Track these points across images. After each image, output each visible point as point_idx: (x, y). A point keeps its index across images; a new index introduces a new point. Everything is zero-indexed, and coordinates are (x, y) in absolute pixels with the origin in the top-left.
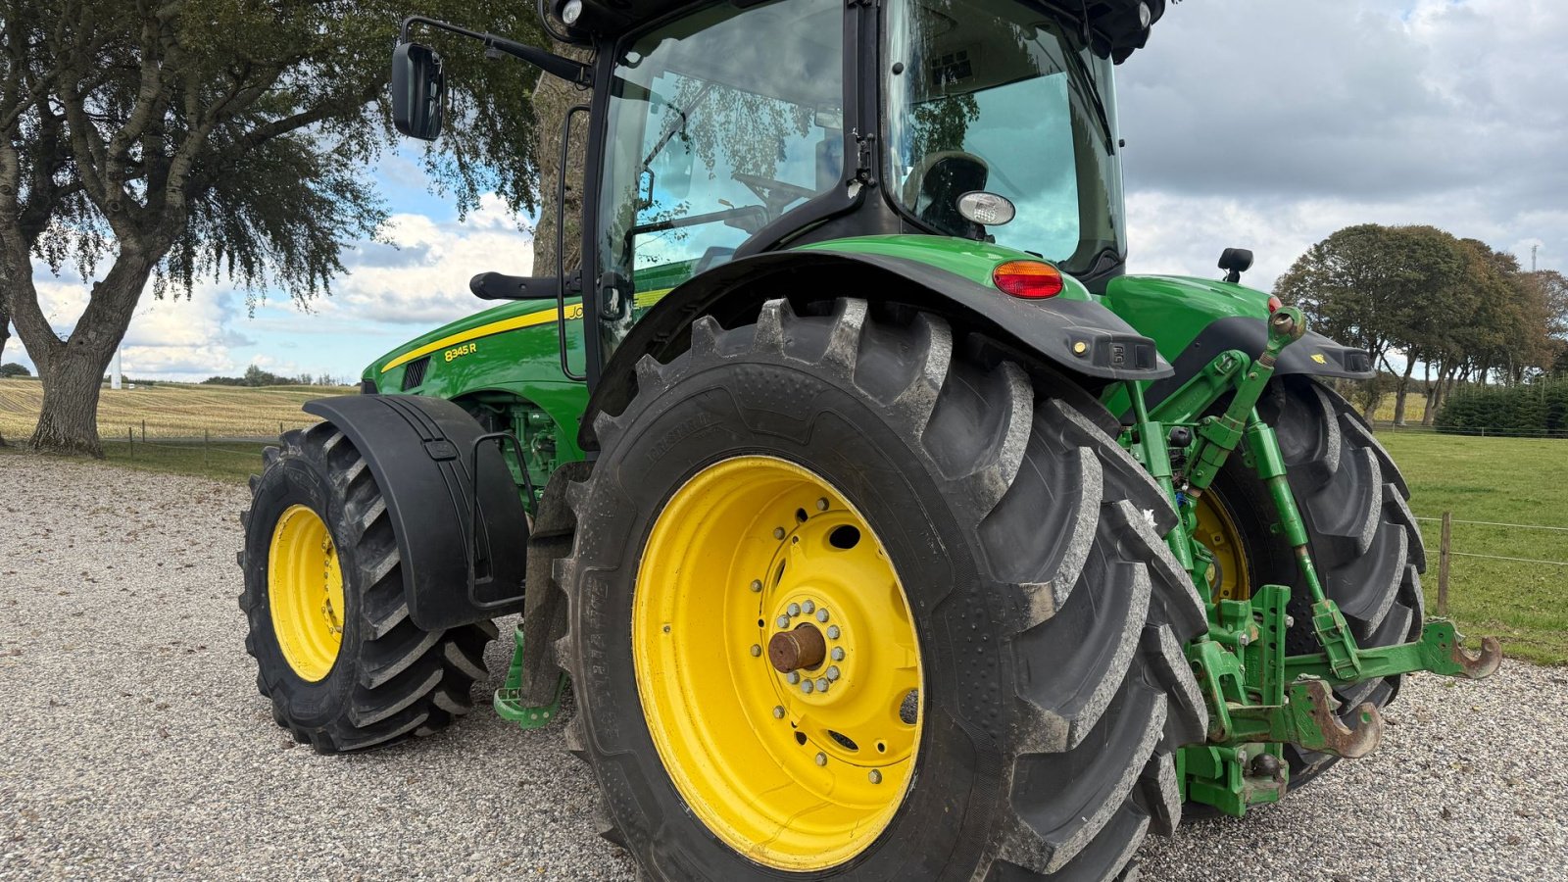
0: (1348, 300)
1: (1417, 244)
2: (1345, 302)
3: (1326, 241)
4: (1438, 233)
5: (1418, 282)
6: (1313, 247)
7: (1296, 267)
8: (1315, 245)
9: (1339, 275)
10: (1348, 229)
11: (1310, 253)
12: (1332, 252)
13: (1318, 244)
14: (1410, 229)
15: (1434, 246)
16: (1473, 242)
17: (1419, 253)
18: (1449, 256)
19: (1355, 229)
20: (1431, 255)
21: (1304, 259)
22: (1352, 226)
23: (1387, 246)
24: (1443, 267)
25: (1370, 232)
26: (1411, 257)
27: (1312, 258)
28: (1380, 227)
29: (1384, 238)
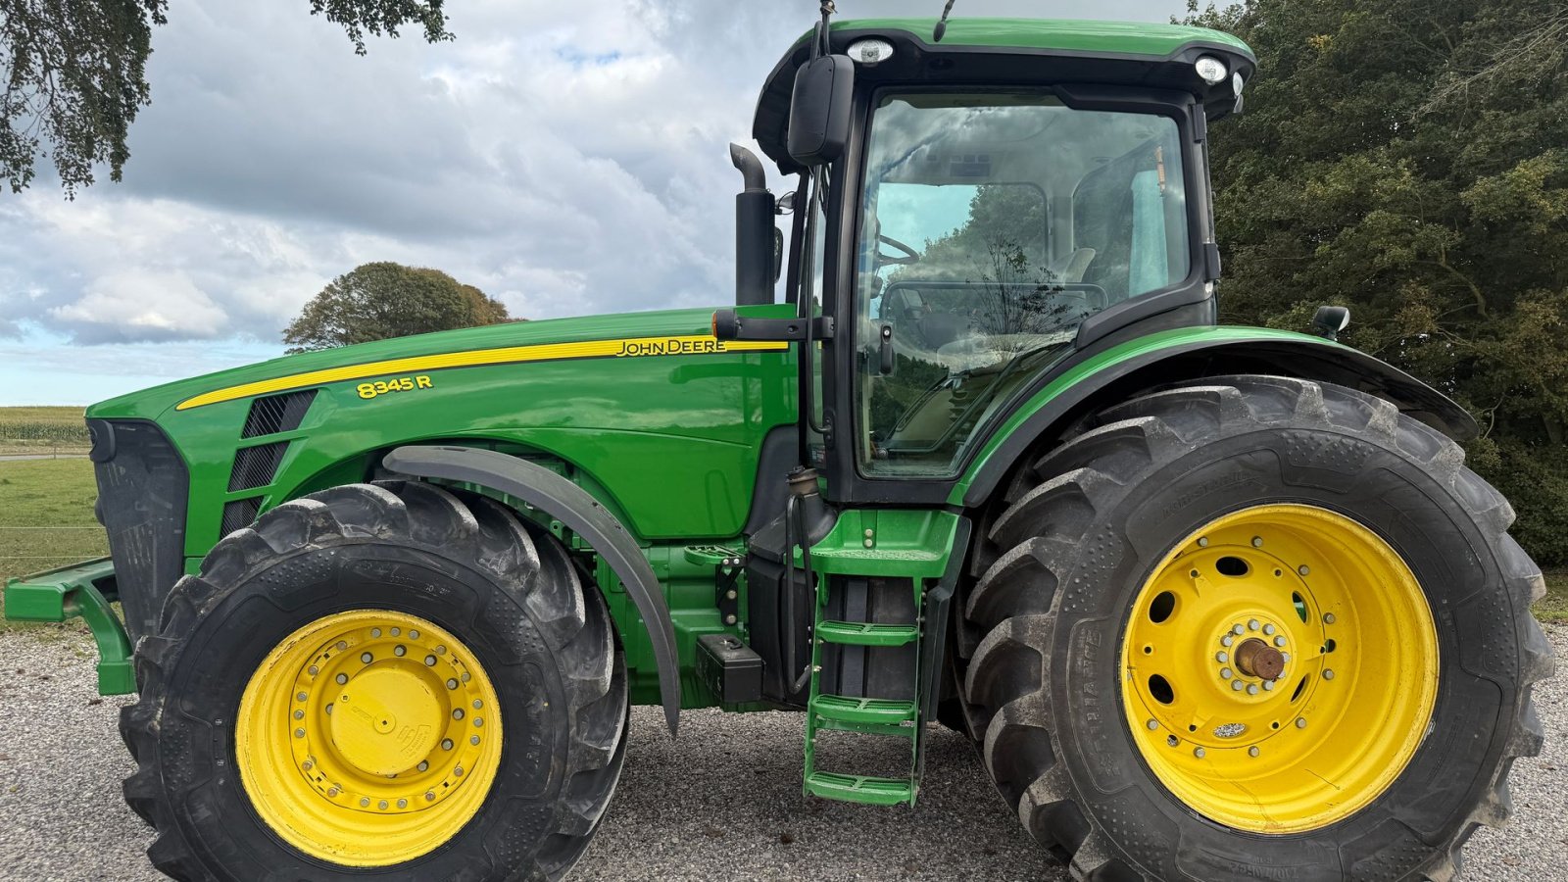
0: (375, 332)
1: (433, 286)
2: (372, 333)
3: (352, 273)
4: (445, 277)
5: (434, 319)
6: (339, 278)
7: (323, 296)
8: (342, 277)
9: (365, 307)
10: (371, 265)
11: (336, 284)
12: (357, 285)
13: (345, 275)
14: (425, 271)
15: (447, 289)
16: (472, 288)
17: (435, 294)
18: (458, 298)
19: (379, 265)
20: (444, 297)
21: (330, 288)
22: (376, 262)
23: (408, 285)
24: (455, 308)
25: (390, 269)
26: (429, 297)
27: (338, 289)
28: (400, 267)
29: (405, 277)
